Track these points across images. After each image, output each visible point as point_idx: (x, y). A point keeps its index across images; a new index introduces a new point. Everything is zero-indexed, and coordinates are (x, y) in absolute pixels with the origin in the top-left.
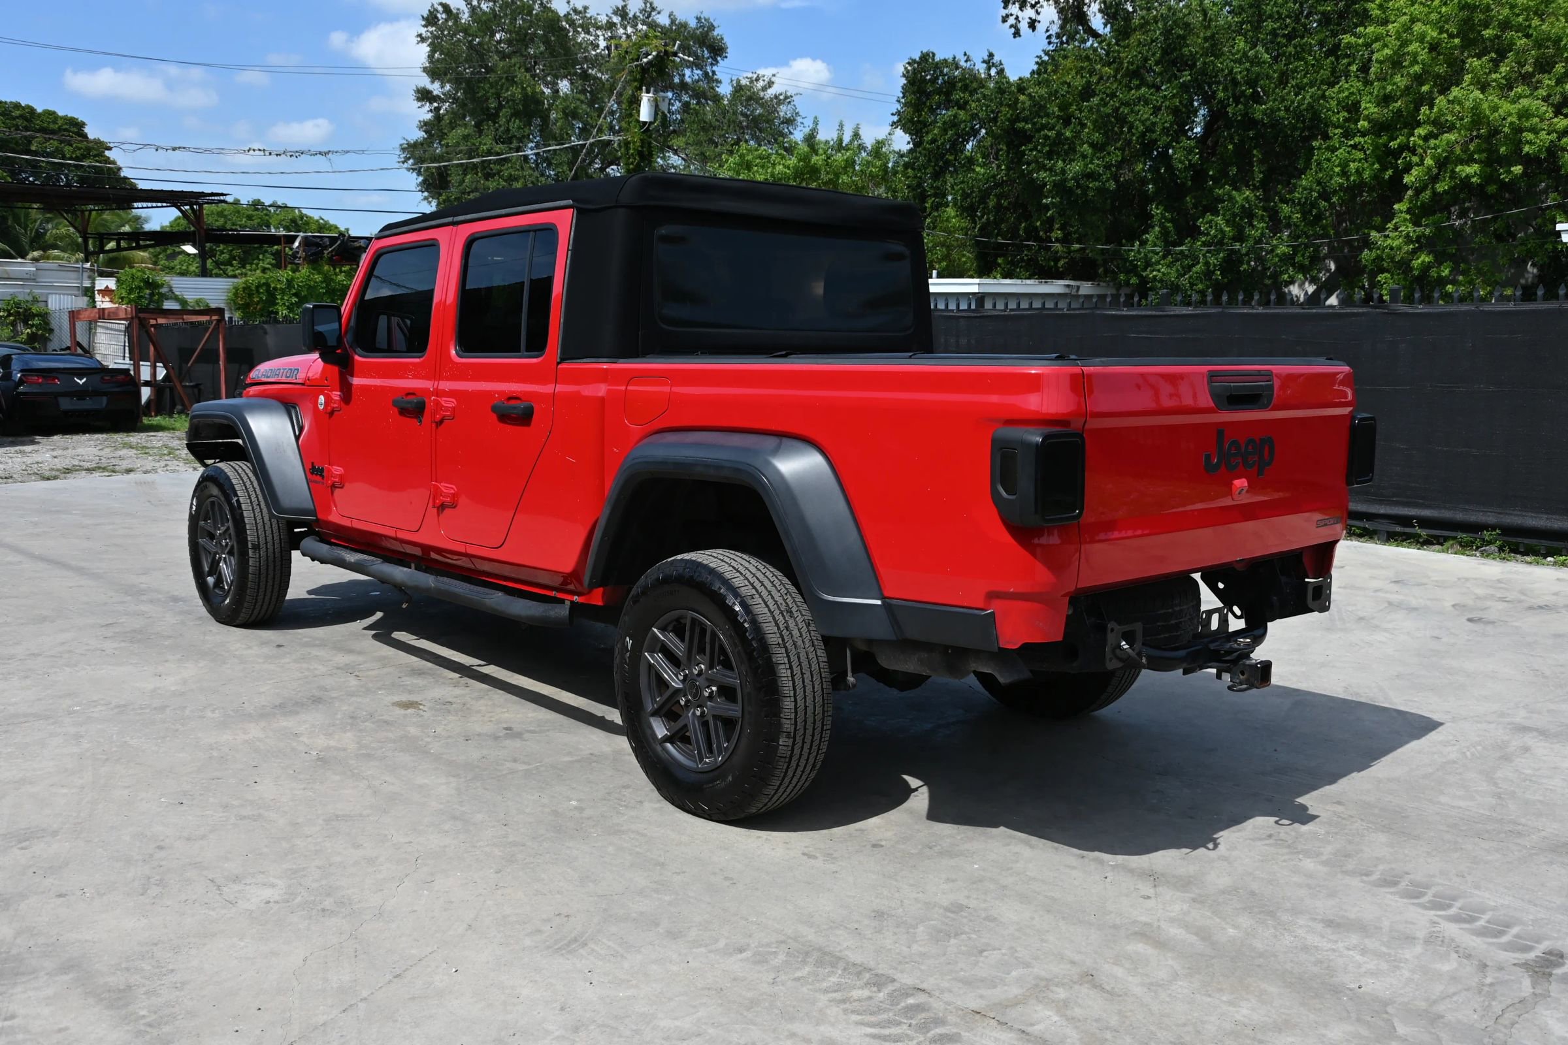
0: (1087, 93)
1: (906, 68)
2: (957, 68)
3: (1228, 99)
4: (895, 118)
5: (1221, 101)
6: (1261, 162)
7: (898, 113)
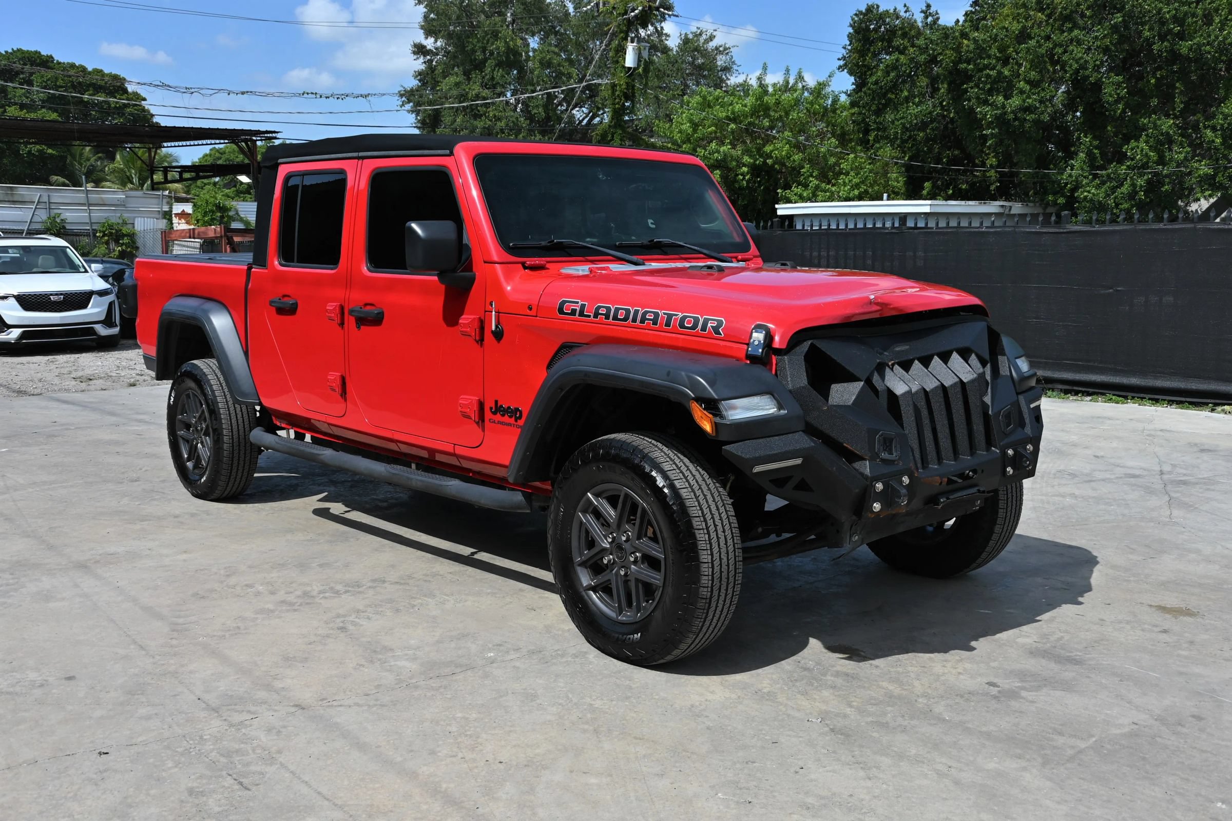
0: (1023, 36)
1: (853, 19)
2: (898, 17)
3: (1154, 37)
4: (842, 63)
5: (1147, 40)
6: (1181, 92)
7: (844, 58)
